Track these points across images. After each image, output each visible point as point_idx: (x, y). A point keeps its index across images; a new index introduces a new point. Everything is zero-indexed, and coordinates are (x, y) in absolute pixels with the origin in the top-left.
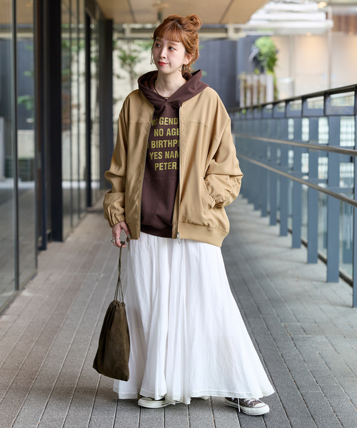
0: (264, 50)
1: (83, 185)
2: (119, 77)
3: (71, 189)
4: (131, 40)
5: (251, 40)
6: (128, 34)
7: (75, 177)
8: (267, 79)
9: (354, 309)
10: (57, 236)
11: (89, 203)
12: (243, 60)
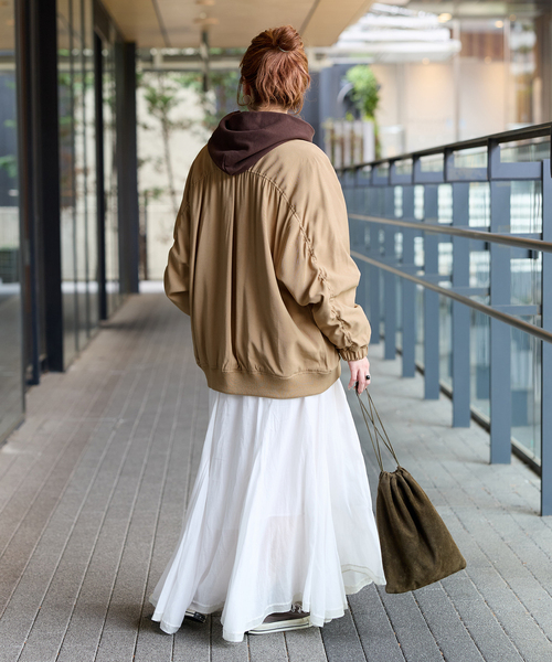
0: (360, 86)
1: (94, 287)
2: (145, 127)
3: (76, 294)
4: (162, 72)
5: (340, 71)
6: (159, 64)
7: (81, 275)
8: (365, 127)
9: (493, 466)
10: (55, 363)
11: (103, 314)
12: (330, 100)
